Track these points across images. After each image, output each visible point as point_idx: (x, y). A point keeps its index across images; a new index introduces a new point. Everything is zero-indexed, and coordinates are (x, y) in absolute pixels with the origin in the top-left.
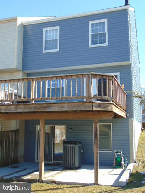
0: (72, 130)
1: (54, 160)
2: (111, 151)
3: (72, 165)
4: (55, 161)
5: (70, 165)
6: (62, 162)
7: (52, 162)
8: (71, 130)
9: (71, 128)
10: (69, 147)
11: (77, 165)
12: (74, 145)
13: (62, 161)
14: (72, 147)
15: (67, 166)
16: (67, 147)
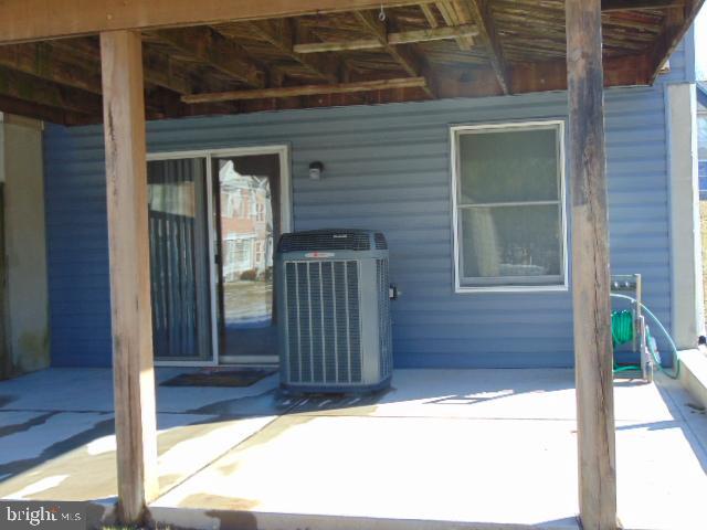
0: (322, 177)
1: (222, 352)
2: (562, 283)
3: (343, 378)
4: (228, 359)
5: (331, 377)
6: (276, 359)
7: (215, 362)
8: (315, 174)
9: (318, 165)
10: (314, 266)
11: (371, 371)
12: (346, 256)
13: (275, 353)
14: (338, 265)
15: (312, 383)
16: (302, 266)
